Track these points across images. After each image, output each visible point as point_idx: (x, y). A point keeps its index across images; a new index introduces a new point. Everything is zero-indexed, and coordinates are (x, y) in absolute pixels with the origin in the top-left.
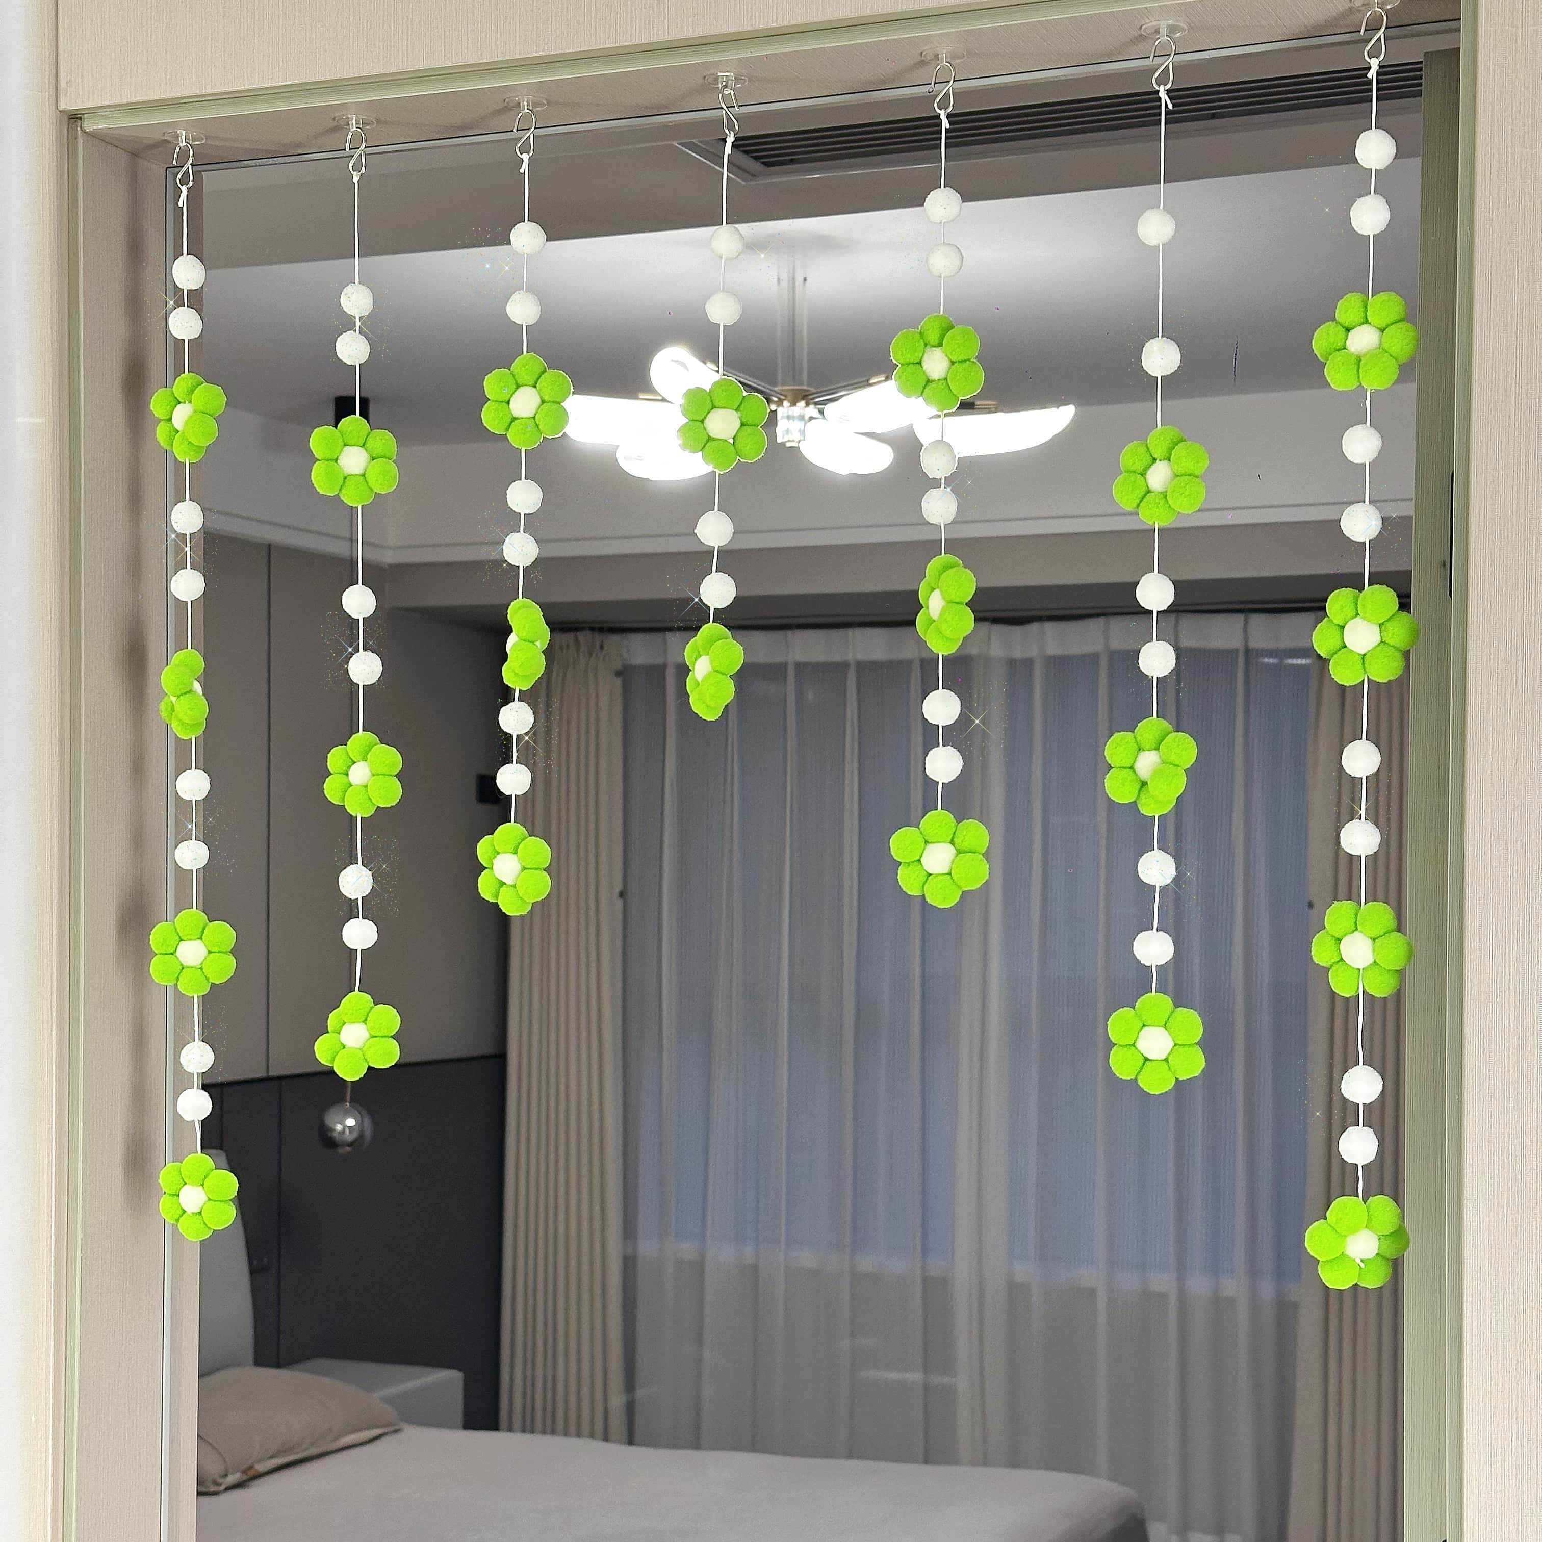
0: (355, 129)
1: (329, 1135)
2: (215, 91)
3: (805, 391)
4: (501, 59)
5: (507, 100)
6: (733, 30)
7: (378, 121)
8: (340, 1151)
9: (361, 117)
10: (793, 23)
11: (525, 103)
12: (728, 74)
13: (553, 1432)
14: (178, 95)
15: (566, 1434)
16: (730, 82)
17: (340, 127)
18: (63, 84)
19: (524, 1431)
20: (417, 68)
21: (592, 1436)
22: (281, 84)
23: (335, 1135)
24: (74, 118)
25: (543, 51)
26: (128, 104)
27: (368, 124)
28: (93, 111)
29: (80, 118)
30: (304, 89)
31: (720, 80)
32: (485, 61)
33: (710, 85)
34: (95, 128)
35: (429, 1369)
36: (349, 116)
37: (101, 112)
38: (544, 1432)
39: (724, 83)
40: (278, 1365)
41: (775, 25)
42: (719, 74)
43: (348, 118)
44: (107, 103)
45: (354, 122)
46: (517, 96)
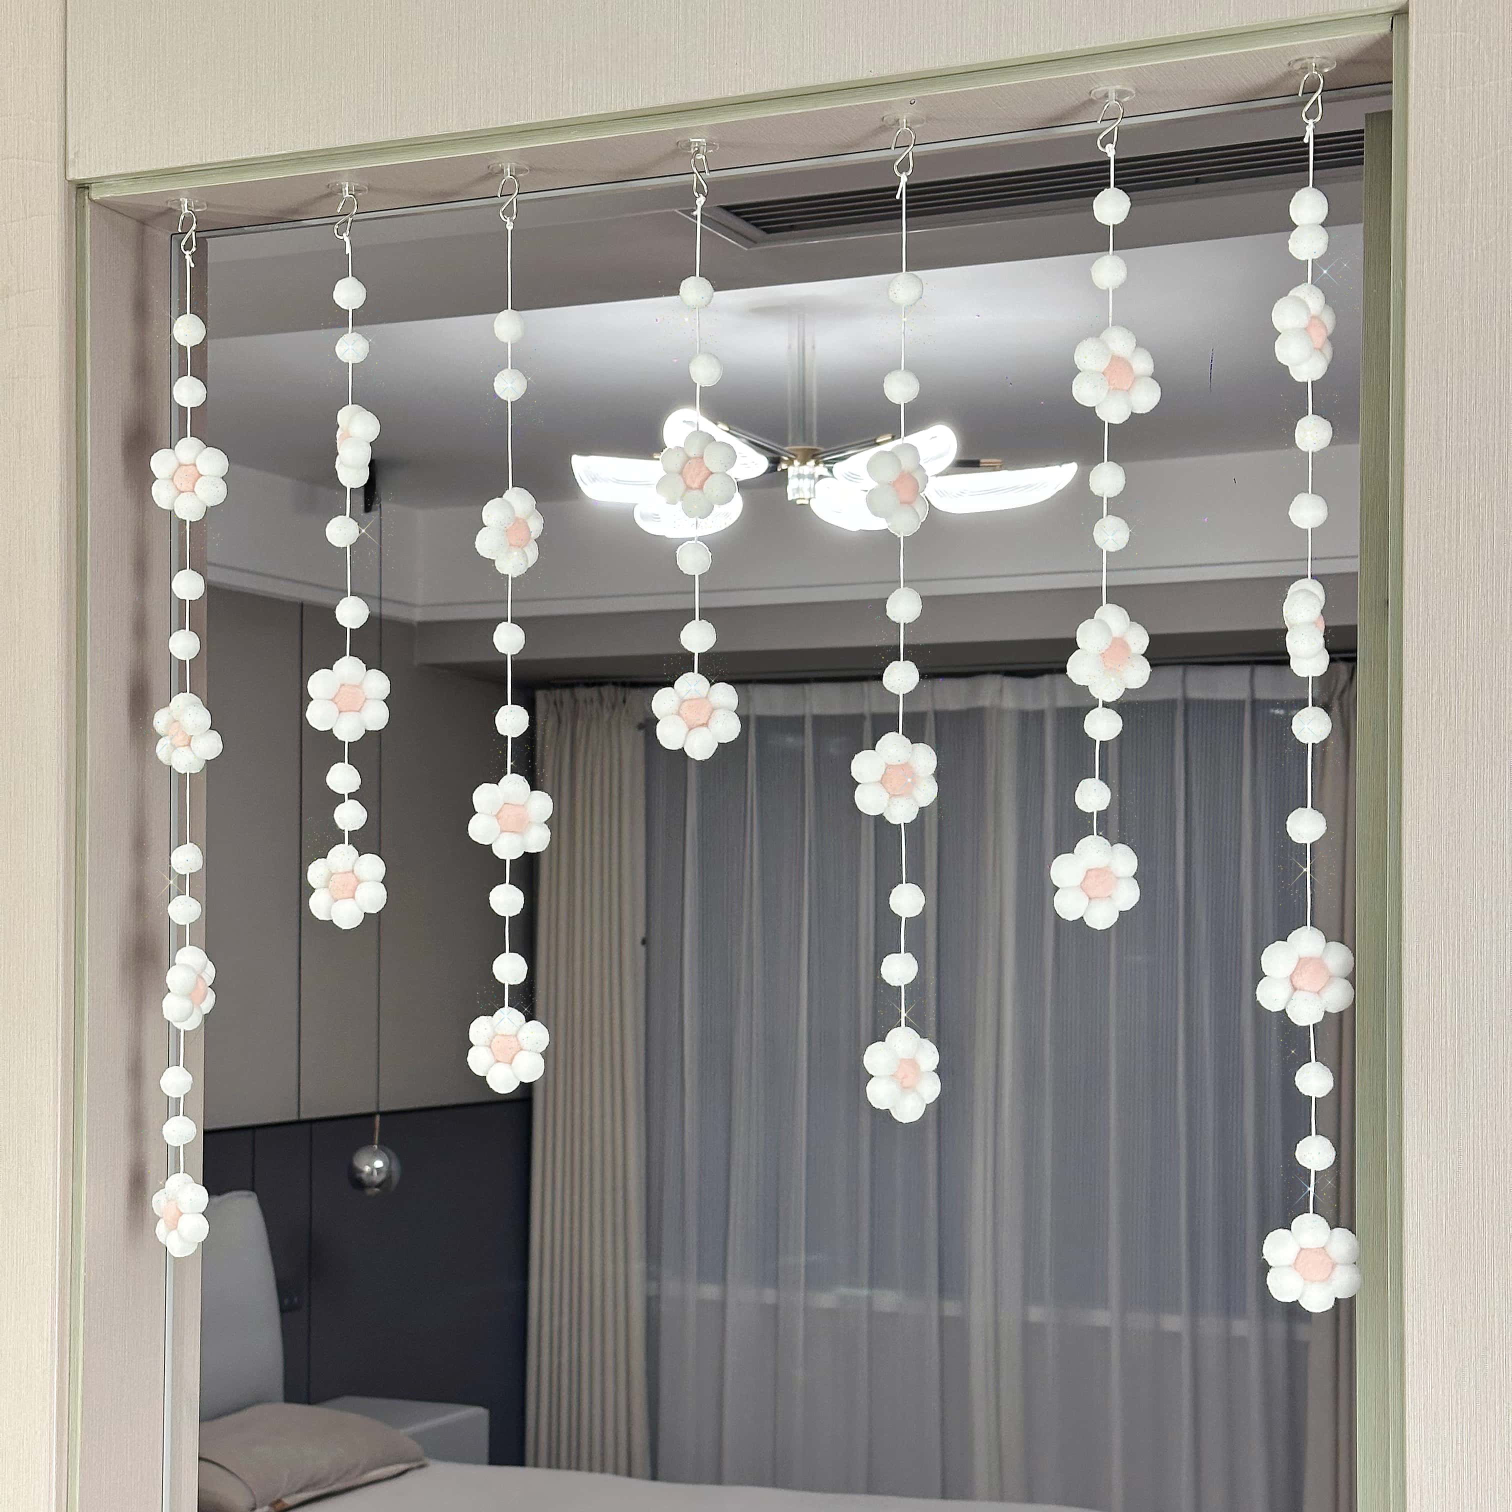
0: (348, 195)
1: (358, 1175)
2: (215, 160)
3: (816, 450)
4: (485, 127)
5: (491, 167)
6: (703, 98)
7: (370, 188)
8: (369, 1192)
9: (353, 184)
10: (761, 91)
11: (509, 169)
12: (700, 140)
13: (578, 1468)
14: (179, 165)
15: (591, 1470)
16: (702, 147)
17: (334, 193)
18: (71, 156)
19: (549, 1466)
20: (404, 137)
21: (616, 1472)
22: (276, 153)
23: (364, 1176)
24: (82, 187)
25: (524, 119)
26: (132, 174)
27: (360, 191)
28: (99, 180)
29: (88, 188)
30: (298, 158)
31: (692, 146)
32: (469, 130)
33: (682, 150)
34: (101, 196)
35: (457, 1406)
36: (342, 183)
37: (107, 182)
38: (569, 1468)
39: (696, 149)
40: (309, 1402)
41: (742, 93)
42: (692, 140)
43: (342, 185)
44: (113, 172)
45: (347, 189)
46: (501, 163)
